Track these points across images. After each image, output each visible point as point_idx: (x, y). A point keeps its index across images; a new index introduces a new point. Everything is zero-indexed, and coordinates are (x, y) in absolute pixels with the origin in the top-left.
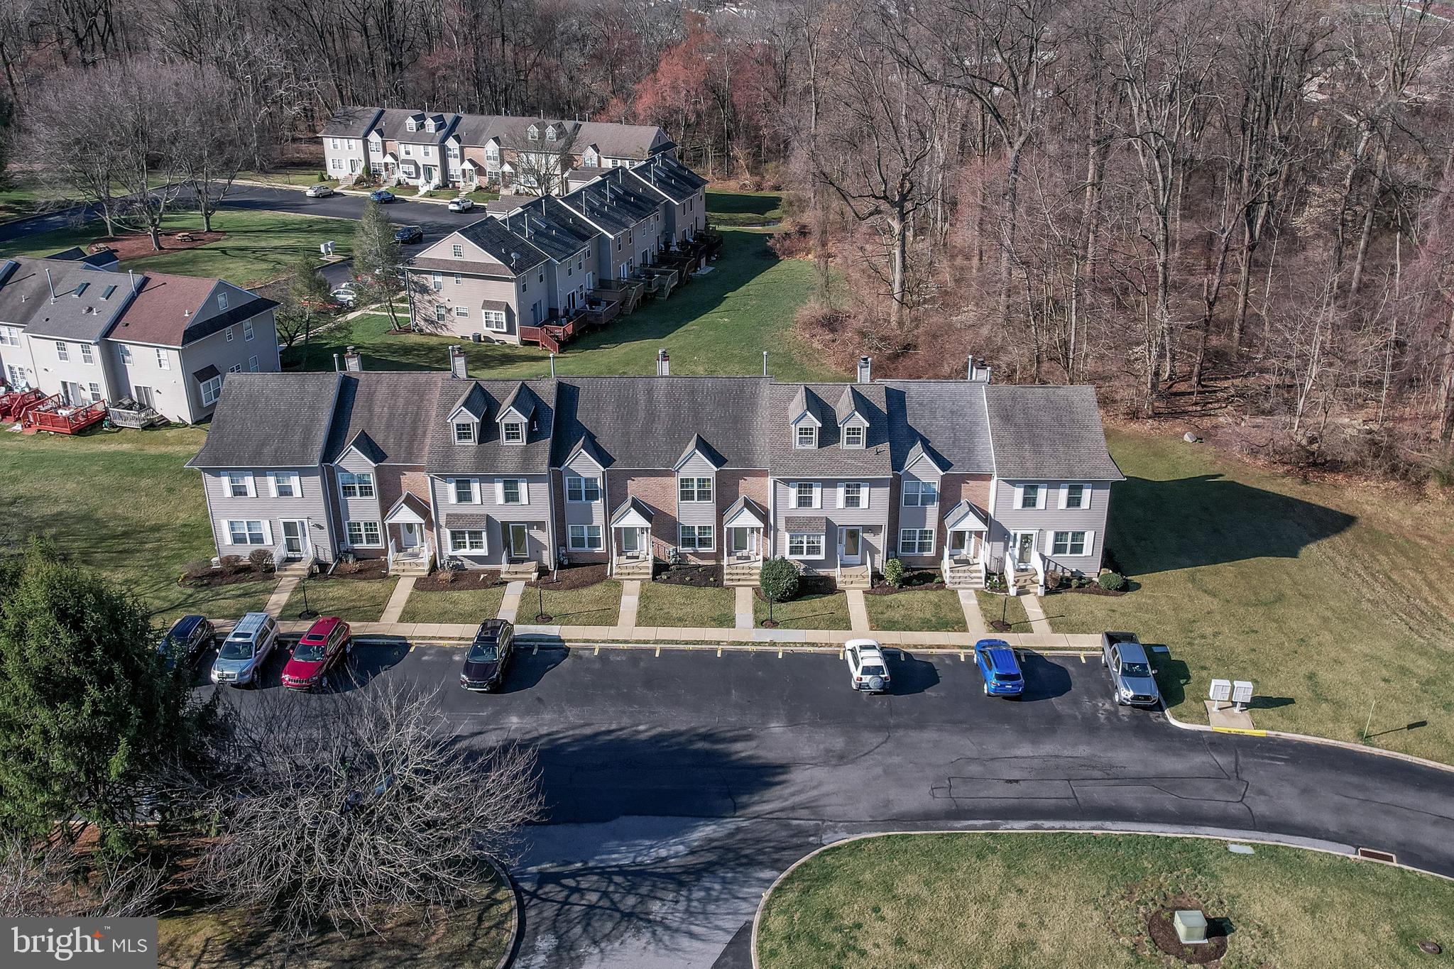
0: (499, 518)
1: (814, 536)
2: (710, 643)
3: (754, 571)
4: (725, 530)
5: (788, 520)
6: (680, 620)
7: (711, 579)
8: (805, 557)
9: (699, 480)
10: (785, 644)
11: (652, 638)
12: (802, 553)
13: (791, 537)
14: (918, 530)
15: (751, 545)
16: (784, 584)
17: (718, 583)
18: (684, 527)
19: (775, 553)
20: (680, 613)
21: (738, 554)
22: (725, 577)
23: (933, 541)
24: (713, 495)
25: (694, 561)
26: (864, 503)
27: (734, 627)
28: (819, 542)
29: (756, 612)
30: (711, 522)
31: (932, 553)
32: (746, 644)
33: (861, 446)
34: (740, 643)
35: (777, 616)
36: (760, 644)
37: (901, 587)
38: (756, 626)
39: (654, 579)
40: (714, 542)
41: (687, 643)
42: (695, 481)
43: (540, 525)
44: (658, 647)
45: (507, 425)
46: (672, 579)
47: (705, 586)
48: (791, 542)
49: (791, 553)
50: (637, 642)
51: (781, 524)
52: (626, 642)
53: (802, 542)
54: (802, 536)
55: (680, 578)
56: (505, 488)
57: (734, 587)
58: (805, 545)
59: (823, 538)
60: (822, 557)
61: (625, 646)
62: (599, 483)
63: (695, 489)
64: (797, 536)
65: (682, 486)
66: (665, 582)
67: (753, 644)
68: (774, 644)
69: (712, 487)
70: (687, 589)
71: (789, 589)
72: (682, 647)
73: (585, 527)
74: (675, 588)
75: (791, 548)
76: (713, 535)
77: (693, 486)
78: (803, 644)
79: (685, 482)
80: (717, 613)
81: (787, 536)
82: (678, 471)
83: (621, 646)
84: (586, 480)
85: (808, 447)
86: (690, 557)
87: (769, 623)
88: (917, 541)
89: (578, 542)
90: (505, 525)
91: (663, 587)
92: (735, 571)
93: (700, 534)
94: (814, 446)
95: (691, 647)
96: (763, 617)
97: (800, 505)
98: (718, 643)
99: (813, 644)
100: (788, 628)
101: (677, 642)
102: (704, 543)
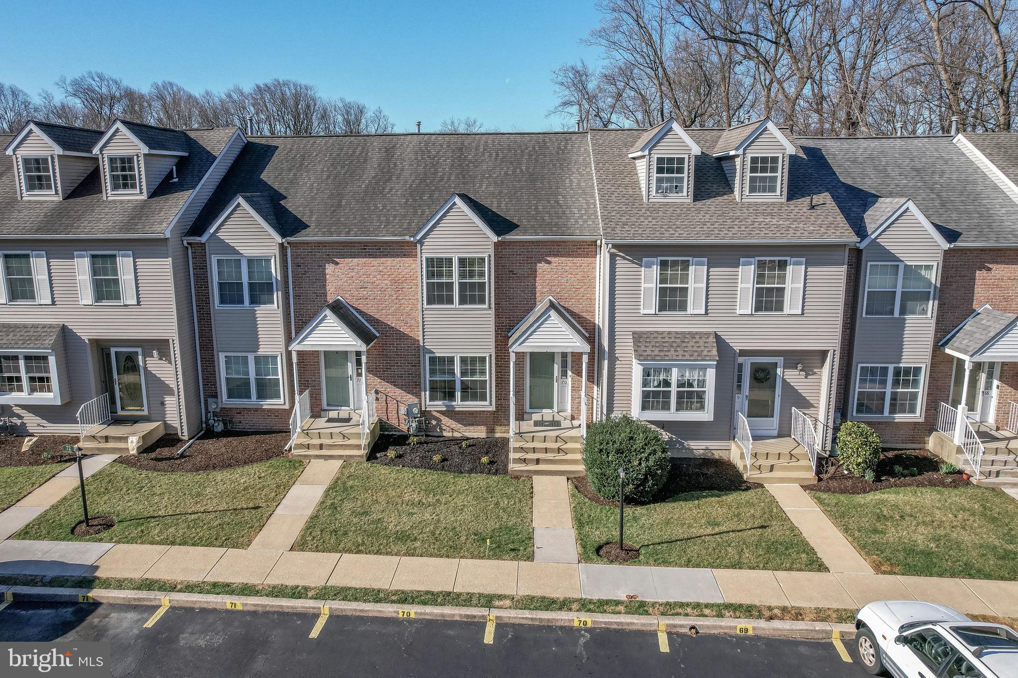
0: (86, 332)
1: (692, 368)
2: (467, 600)
3: (570, 445)
4: (513, 358)
5: (638, 338)
6: (403, 537)
7: (485, 459)
8: (672, 415)
9: (462, 261)
10: (670, 609)
11: (316, 580)
12: (666, 406)
13: (647, 373)
14: (891, 367)
15: (562, 401)
16: (640, 465)
17: (497, 466)
18: (433, 360)
19: (610, 408)
20: (406, 523)
21: (536, 417)
22: (512, 455)
23: (921, 390)
24: (490, 293)
25: (451, 429)
26: (792, 305)
27: (530, 558)
28: (702, 383)
29: (580, 523)
30: (487, 348)
31: (918, 415)
32: (564, 605)
33: (779, 195)
34: (549, 604)
35: (635, 535)
36: (602, 605)
37: (878, 479)
38: (584, 558)
39: (371, 457)
40: (491, 390)
41: (405, 598)
42: (455, 263)
43: (161, 346)
44: (326, 608)
45: (112, 160)
46: (408, 458)
47: (471, 471)
48: (645, 384)
49: (644, 407)
50: (277, 592)
51: (625, 347)
52: (247, 590)
53: (667, 384)
54: (668, 370)
55: (423, 458)
56: (95, 272)
57: (530, 475)
58: (674, 389)
59: (711, 375)
60: (706, 415)
61: (240, 603)
62: (275, 269)
63: (455, 279)
64: (658, 371)
65: (430, 275)
66: (392, 462)
67: (585, 605)
68: (639, 607)
69: (488, 278)
70: (432, 477)
71: (654, 475)
72: (388, 610)
73: (251, 357)
74: (407, 474)
75: (646, 395)
76: (489, 377)
77: (450, 275)
78: (721, 610)
79: (437, 266)
80: (493, 524)
81: (637, 371)
82: (421, 242)
83: (227, 602)
84: (251, 261)
85: (673, 198)
86: (445, 420)
87: (615, 551)
88: (889, 390)
89: (239, 389)
90: (101, 347)
91: (384, 470)
92: (531, 445)
93: (463, 374)
94: (685, 196)
95: (413, 611)
96: (598, 535)
97: (662, 307)
98: (488, 601)
99: (749, 611)
100: (666, 563)
101: (377, 596)
102: (471, 391)
